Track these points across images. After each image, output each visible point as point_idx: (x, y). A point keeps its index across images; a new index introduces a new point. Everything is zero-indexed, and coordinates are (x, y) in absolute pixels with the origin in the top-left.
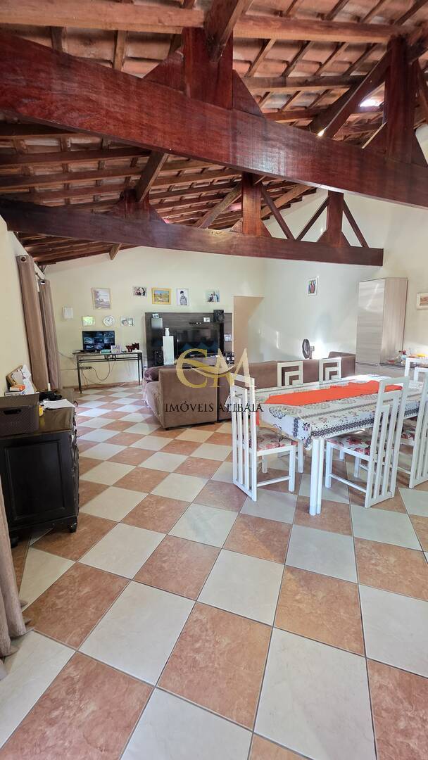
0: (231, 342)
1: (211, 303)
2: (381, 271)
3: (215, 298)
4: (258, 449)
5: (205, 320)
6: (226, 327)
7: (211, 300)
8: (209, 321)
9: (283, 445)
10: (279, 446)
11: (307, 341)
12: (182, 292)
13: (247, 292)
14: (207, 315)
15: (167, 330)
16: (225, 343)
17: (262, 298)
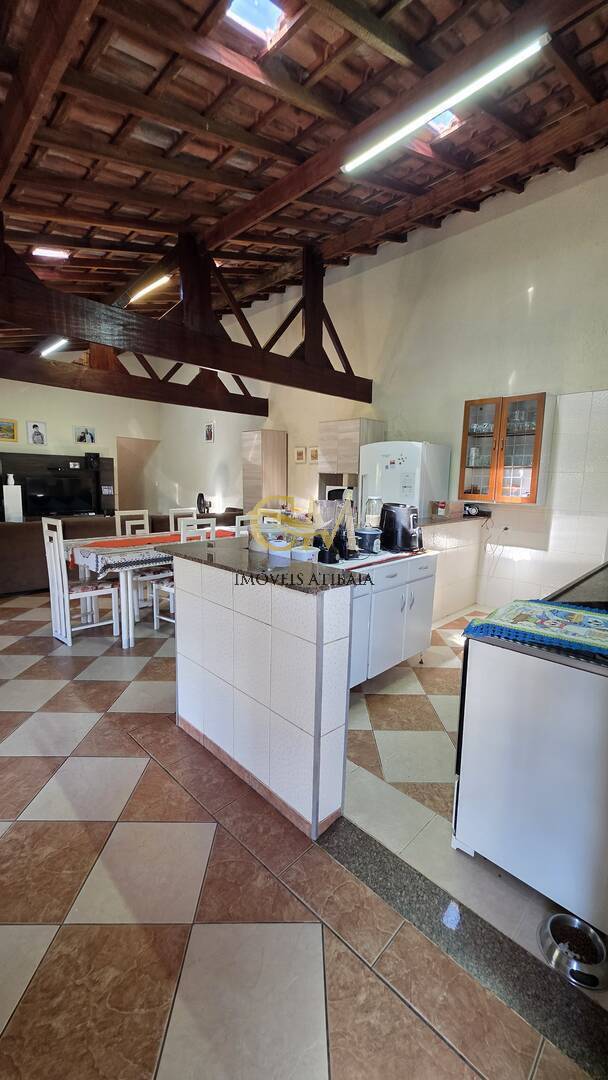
0: (113, 496)
1: (82, 445)
2: (268, 423)
3: (88, 437)
4: (70, 591)
5: (72, 465)
6: (103, 475)
7: (82, 439)
8: (77, 467)
9: (102, 588)
10: (97, 589)
11: (201, 496)
12: (35, 426)
13: (135, 432)
14: (74, 459)
15: (11, 477)
16: (103, 499)
17: (159, 442)
